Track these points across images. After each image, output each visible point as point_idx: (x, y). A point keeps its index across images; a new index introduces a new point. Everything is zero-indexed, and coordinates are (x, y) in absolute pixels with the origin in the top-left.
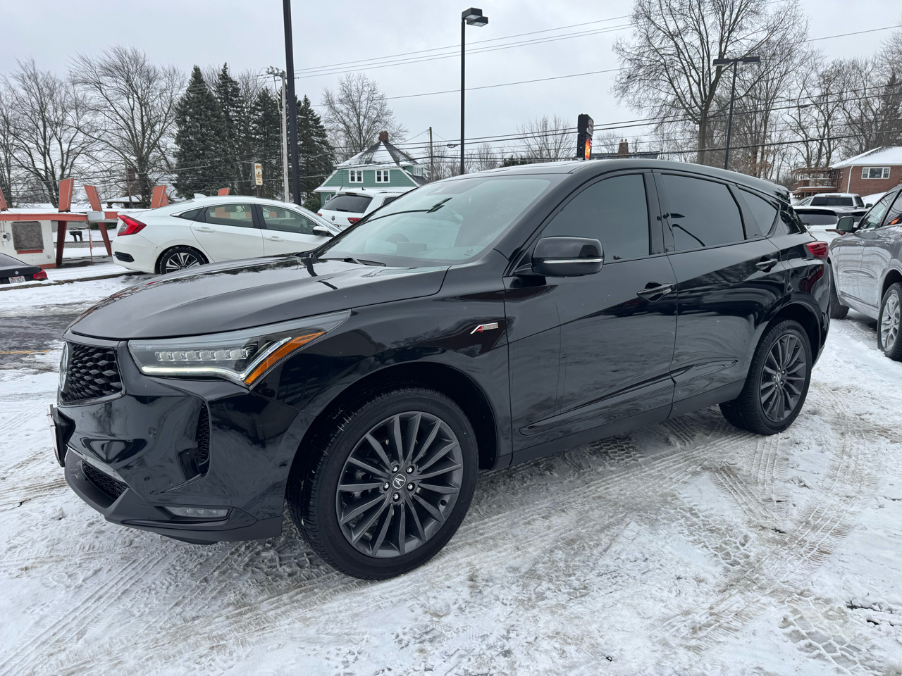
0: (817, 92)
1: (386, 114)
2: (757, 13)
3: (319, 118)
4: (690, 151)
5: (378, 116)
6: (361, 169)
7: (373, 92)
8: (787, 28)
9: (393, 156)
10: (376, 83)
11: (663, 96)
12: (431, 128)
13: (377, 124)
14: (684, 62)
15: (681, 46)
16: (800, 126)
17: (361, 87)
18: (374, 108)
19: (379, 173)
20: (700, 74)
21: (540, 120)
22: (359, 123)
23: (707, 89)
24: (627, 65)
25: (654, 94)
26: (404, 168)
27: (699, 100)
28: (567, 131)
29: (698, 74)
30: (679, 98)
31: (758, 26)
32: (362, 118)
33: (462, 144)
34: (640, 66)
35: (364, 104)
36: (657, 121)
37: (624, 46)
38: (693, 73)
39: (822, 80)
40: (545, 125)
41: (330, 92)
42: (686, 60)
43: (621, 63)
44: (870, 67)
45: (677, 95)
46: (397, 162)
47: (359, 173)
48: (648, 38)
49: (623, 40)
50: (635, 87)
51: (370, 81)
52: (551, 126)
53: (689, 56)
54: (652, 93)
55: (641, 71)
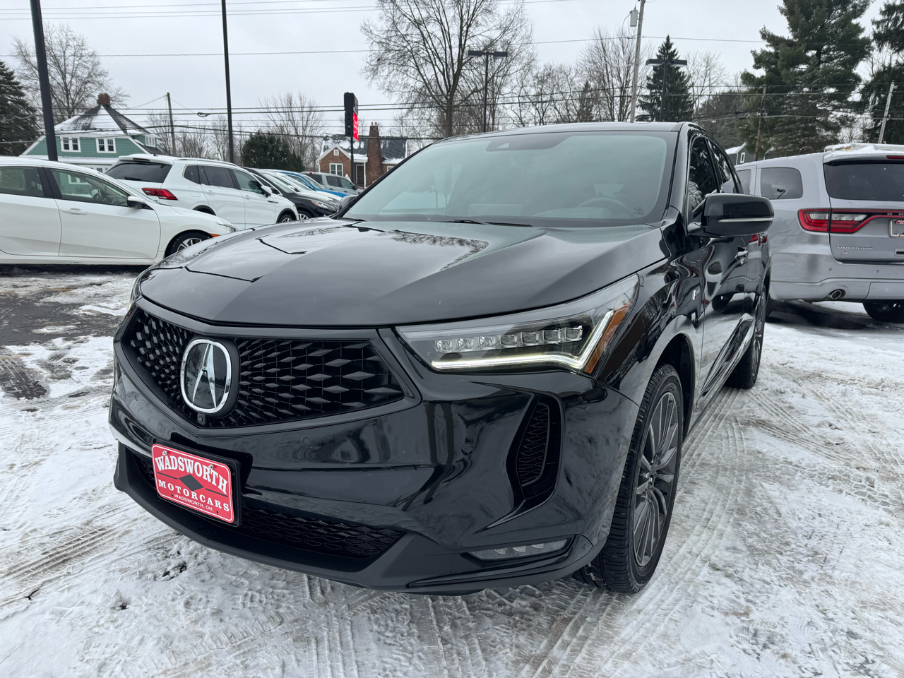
0: (533, 92)
1: (100, 75)
2: (490, 12)
3: (12, 73)
4: (428, 139)
5: (90, 76)
6: (78, 136)
7: (81, 46)
8: (516, 30)
9: (119, 123)
10: (85, 37)
11: (411, 82)
12: (168, 94)
13: (89, 85)
14: (429, 51)
15: (425, 33)
16: (521, 121)
17: (64, 41)
18: (85, 67)
19: (101, 141)
20: (444, 64)
21: (284, 96)
22: (65, 83)
23: (451, 80)
24: (376, 48)
25: (403, 79)
26: (134, 137)
27: (444, 90)
28: (314, 109)
29: (442, 63)
30: (427, 84)
31: (492, 25)
32: (68, 77)
33: (230, 114)
34: (389, 51)
35: (70, 60)
36: (407, 106)
37: (372, 28)
38: (438, 62)
39: (536, 82)
40: (290, 101)
41: (23, 43)
42: (431, 49)
43: (369, 44)
44: (573, 74)
45: (425, 81)
46: (124, 129)
47: (75, 141)
48: (394, 24)
49: (370, 21)
50: (385, 70)
51: (77, 35)
52: (296, 102)
53: (433, 45)
54: (400, 79)
55: (390, 55)
